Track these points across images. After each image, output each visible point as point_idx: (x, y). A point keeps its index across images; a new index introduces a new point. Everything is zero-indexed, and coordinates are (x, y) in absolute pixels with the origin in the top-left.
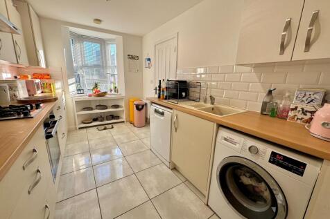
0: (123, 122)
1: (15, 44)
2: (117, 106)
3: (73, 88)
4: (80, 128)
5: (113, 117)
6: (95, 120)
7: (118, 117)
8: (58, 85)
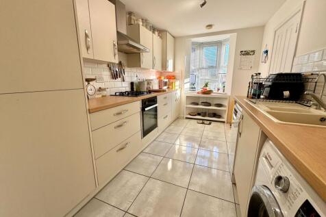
0: (224, 122)
1: (154, 58)
2: (220, 105)
3: (187, 86)
4: (187, 118)
5: (215, 115)
6: (199, 114)
7: (219, 116)
8: (177, 83)
